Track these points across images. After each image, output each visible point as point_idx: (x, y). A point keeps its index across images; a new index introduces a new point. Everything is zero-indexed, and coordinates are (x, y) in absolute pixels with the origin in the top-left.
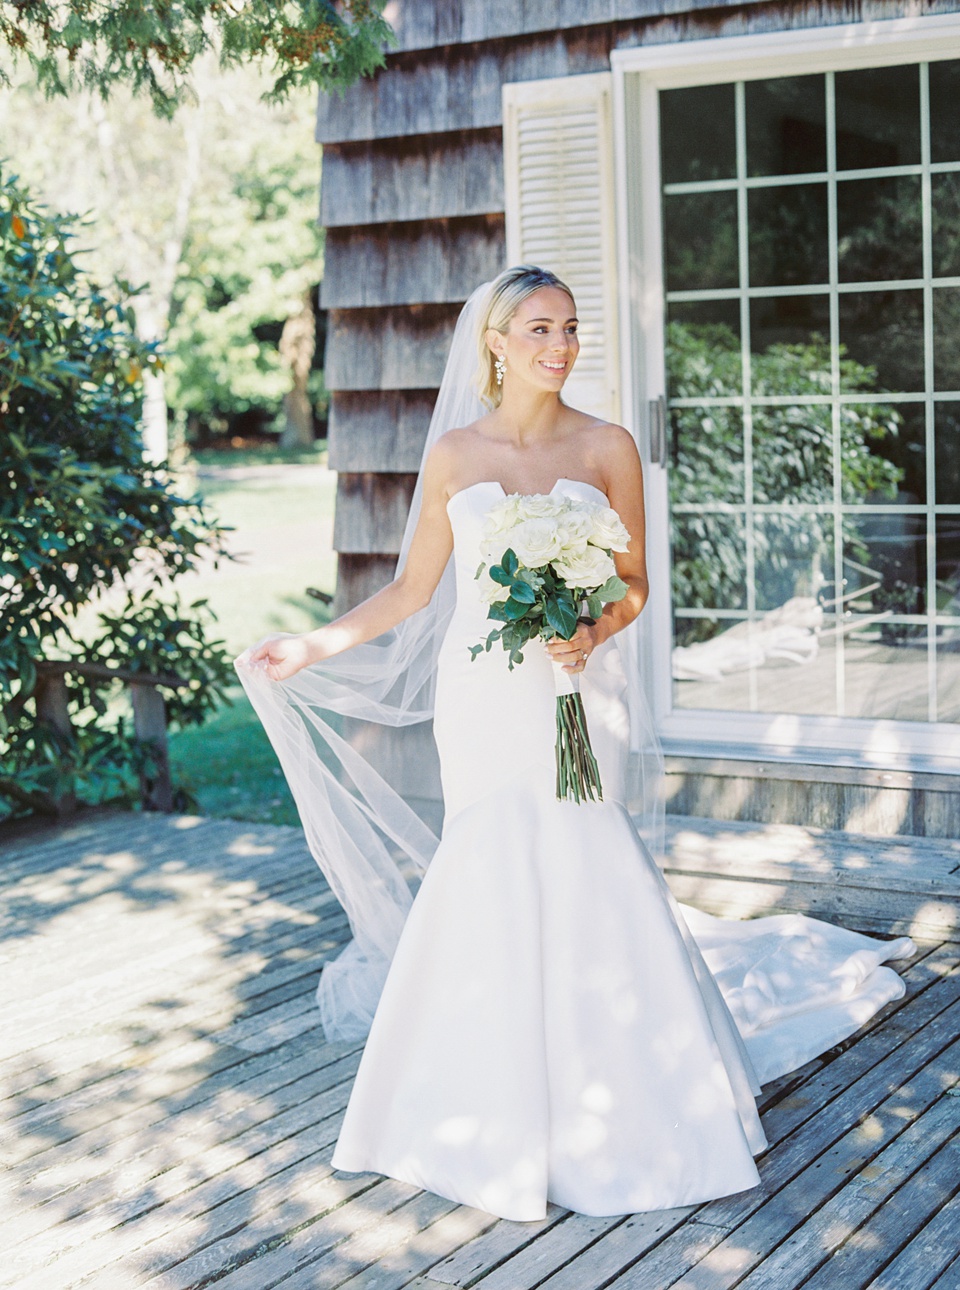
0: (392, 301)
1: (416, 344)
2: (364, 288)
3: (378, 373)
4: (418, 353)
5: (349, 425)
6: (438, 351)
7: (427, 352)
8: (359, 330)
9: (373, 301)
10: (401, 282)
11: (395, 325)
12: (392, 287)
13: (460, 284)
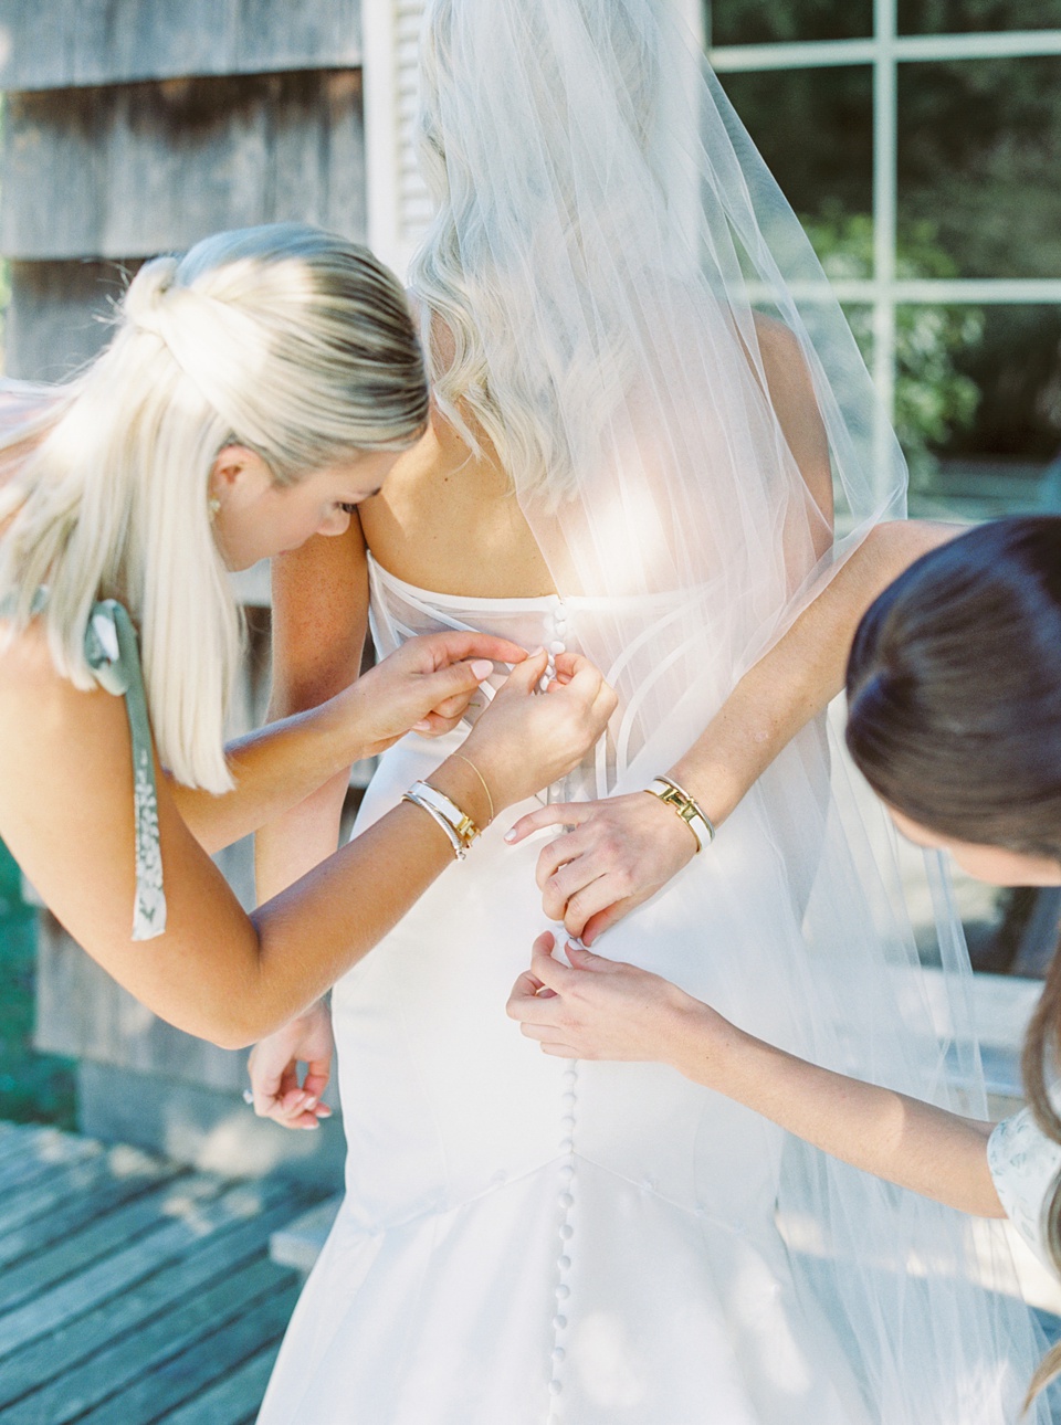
0: (125, 70)
1: (172, 162)
2: (70, 45)
3: (98, 221)
4: (177, 178)
5: (44, 327)
6: (218, 175)
7: (195, 178)
8: (61, 132)
9: (88, 72)
10: (144, 30)
11: (133, 123)
12: (126, 39)
13: (264, 31)
